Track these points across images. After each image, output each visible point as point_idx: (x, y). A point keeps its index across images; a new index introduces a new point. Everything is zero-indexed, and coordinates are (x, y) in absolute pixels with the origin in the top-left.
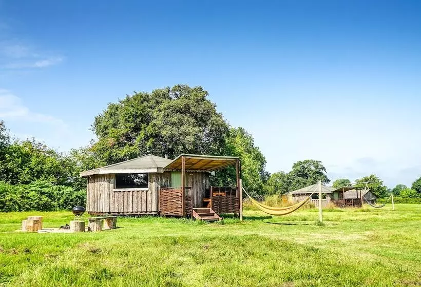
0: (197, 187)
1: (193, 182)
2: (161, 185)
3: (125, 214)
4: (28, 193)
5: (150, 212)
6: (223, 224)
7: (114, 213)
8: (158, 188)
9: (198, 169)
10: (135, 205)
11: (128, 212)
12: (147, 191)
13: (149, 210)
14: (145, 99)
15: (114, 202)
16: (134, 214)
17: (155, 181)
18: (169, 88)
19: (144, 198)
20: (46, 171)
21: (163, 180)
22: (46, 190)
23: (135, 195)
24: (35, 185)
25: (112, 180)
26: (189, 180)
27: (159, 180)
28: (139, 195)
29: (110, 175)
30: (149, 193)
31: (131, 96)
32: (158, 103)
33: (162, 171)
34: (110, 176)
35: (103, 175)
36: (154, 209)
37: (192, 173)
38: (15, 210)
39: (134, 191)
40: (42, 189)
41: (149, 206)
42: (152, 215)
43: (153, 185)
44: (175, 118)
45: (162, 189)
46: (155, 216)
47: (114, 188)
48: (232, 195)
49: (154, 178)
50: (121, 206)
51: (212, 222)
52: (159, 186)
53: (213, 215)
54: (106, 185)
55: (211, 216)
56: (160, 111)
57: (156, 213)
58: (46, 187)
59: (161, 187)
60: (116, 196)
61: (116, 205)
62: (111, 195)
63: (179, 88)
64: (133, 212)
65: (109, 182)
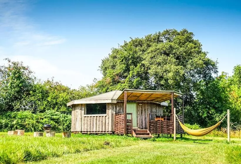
0: (145, 114)
1: (142, 111)
2: (116, 112)
3: (92, 132)
4: (43, 119)
5: (108, 132)
6: (153, 141)
7: (84, 132)
8: (113, 114)
9: (145, 101)
10: (97, 126)
11: (93, 132)
12: (106, 116)
13: (107, 130)
14: (140, 43)
15: (84, 124)
16: (97, 132)
17: (111, 109)
18: (159, 33)
19: (104, 121)
20: (59, 104)
21: (117, 108)
22: (55, 117)
23: (98, 119)
24: (48, 114)
25: (83, 109)
26: (139, 109)
27: (114, 109)
28: (101, 120)
29: (82, 104)
30: (107, 117)
31: (128, 42)
32: (149, 46)
33: (115, 102)
34: (82, 106)
35: (78, 105)
36: (110, 130)
37: (141, 103)
38: (32, 131)
39: (97, 116)
40: (52, 117)
41: (107, 127)
42: (109, 133)
43: (110, 112)
44: (160, 59)
45: (116, 115)
46: (111, 135)
47: (85, 114)
48: (167, 120)
49: (110, 107)
50: (89, 127)
51: (145, 139)
52: (114, 113)
53: (148, 134)
54: (79, 112)
55: (147, 135)
56: (148, 53)
57: (112, 132)
58: (56, 115)
59: (115, 114)
60: (85, 120)
61: (86, 126)
62: (82, 119)
63: (167, 32)
64: (96, 132)
65: (81, 109)
